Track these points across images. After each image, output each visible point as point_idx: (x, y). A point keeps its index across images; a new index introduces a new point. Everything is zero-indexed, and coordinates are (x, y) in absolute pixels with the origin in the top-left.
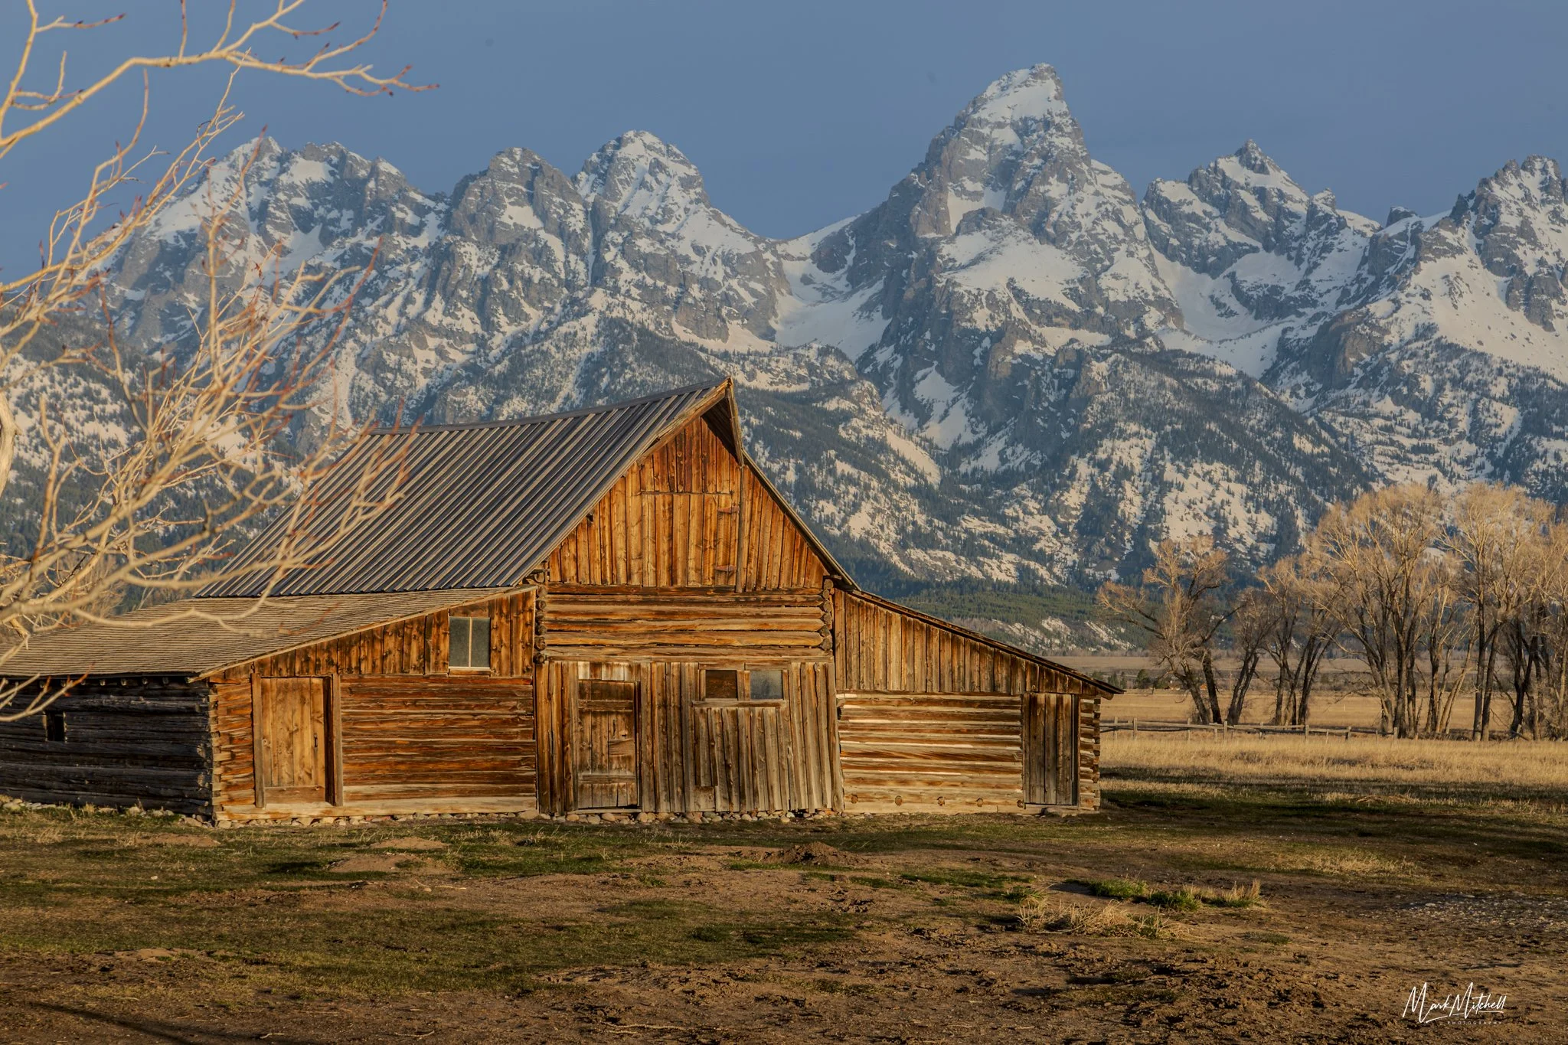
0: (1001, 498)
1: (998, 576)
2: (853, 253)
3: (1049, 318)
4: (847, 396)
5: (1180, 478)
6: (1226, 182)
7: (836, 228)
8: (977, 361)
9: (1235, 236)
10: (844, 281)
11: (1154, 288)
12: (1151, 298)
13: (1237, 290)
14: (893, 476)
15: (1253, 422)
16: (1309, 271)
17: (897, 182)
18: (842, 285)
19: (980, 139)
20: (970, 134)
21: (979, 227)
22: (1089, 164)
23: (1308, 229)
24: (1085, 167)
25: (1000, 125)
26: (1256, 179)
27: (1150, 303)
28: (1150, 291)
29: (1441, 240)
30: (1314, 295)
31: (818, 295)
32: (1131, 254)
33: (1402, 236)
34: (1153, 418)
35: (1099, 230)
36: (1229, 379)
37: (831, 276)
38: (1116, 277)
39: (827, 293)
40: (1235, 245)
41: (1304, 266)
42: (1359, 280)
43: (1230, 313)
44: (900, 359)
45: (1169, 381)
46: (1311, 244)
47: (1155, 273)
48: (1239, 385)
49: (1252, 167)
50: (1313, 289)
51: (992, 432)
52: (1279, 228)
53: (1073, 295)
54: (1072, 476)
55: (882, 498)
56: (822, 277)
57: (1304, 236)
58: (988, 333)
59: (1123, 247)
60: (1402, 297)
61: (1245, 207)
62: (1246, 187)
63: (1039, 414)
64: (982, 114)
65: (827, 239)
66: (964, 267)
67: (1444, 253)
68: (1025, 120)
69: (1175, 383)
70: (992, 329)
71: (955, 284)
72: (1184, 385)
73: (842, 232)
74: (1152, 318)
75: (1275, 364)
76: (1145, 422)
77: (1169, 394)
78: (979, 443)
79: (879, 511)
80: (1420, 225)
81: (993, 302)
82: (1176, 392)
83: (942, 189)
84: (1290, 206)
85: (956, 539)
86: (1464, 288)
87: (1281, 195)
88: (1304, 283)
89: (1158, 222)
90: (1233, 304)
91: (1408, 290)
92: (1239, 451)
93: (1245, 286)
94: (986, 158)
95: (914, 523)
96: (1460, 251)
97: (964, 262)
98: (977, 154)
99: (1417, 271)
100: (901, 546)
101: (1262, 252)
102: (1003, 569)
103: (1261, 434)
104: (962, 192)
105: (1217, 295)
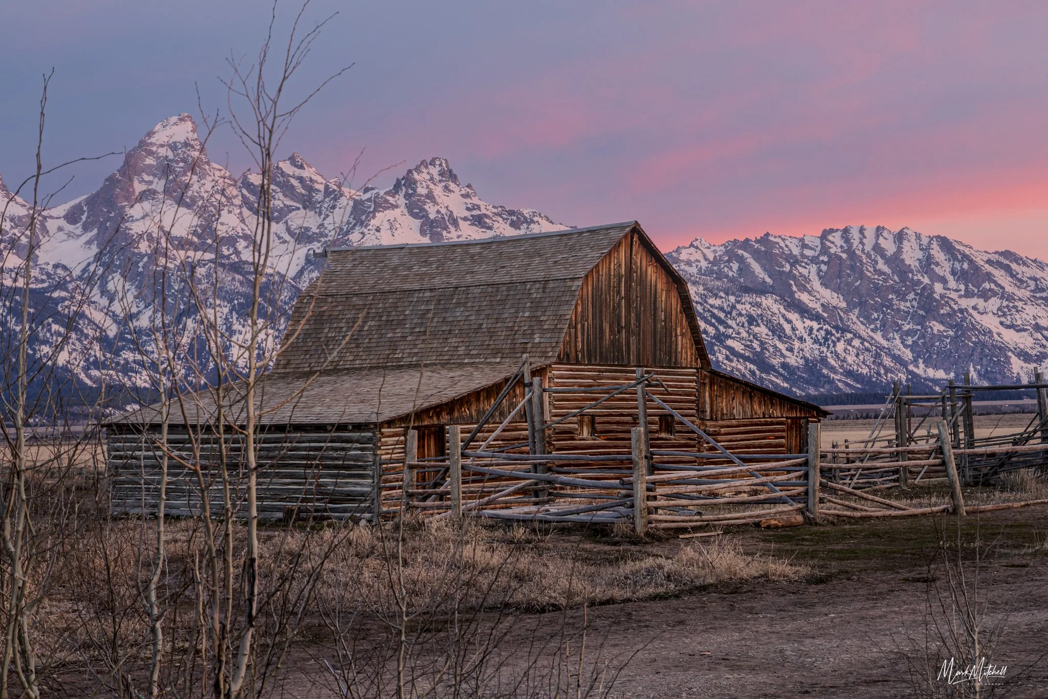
0: (146, 341)
1: (140, 383)
2: (86, 214)
3: (182, 246)
4: (67, 290)
5: (240, 328)
6: (283, 174)
7: (77, 201)
8: (140, 270)
9: (289, 202)
10: (80, 229)
11: (243, 230)
12: (241, 234)
13: (288, 230)
14: (85, 331)
15: (282, 297)
16: (324, 219)
17: (107, 176)
18: (79, 231)
19: (151, 153)
20: (146, 150)
21: (147, 199)
22: (209, 165)
23: (325, 198)
24: (207, 167)
25: (162, 146)
26: (298, 172)
27: (240, 237)
28: (240, 231)
29: (387, 201)
30: (327, 231)
31: (65, 237)
32: (230, 212)
33: (369, 200)
34: (229, 297)
35: (213, 199)
36: (271, 275)
37: (74, 227)
38: (222, 224)
39: (70, 235)
40: (288, 207)
41: (322, 217)
42: (348, 223)
43: (285, 242)
44: (102, 269)
45: (238, 277)
46: (326, 205)
47: (243, 221)
48: (277, 278)
49: (296, 166)
50: (326, 228)
51: (146, 307)
52: (310, 197)
53: (195, 233)
54: (184, 329)
55: (77, 343)
56: (69, 227)
57: (322, 201)
58: (147, 254)
59: (226, 208)
60: (366, 231)
61: (293, 187)
62: (294, 176)
63: (170, 296)
64: (153, 140)
65: (73, 207)
66: (137, 220)
67: (389, 208)
68: (175, 143)
69: (241, 278)
70: (149, 252)
71: (130, 229)
72: (247, 279)
73: (80, 203)
74: (241, 245)
75: (303, 267)
76: (224, 299)
77: (238, 284)
78: (139, 312)
79: (75, 350)
80: (378, 193)
81: (150, 238)
82: (241, 283)
83: (131, 180)
84: (317, 186)
85: (118, 364)
86: (398, 226)
87: (311, 180)
88: (322, 225)
89: (248, 195)
90: (287, 237)
91: (370, 227)
92: (273, 313)
93: (293, 228)
94: (155, 163)
95: (95, 356)
96: (397, 207)
97: (139, 217)
98: (150, 161)
99: (374, 217)
100: (86, 369)
101: (302, 210)
102: (142, 380)
103: (285, 303)
104: (142, 181)
105: (279, 232)
